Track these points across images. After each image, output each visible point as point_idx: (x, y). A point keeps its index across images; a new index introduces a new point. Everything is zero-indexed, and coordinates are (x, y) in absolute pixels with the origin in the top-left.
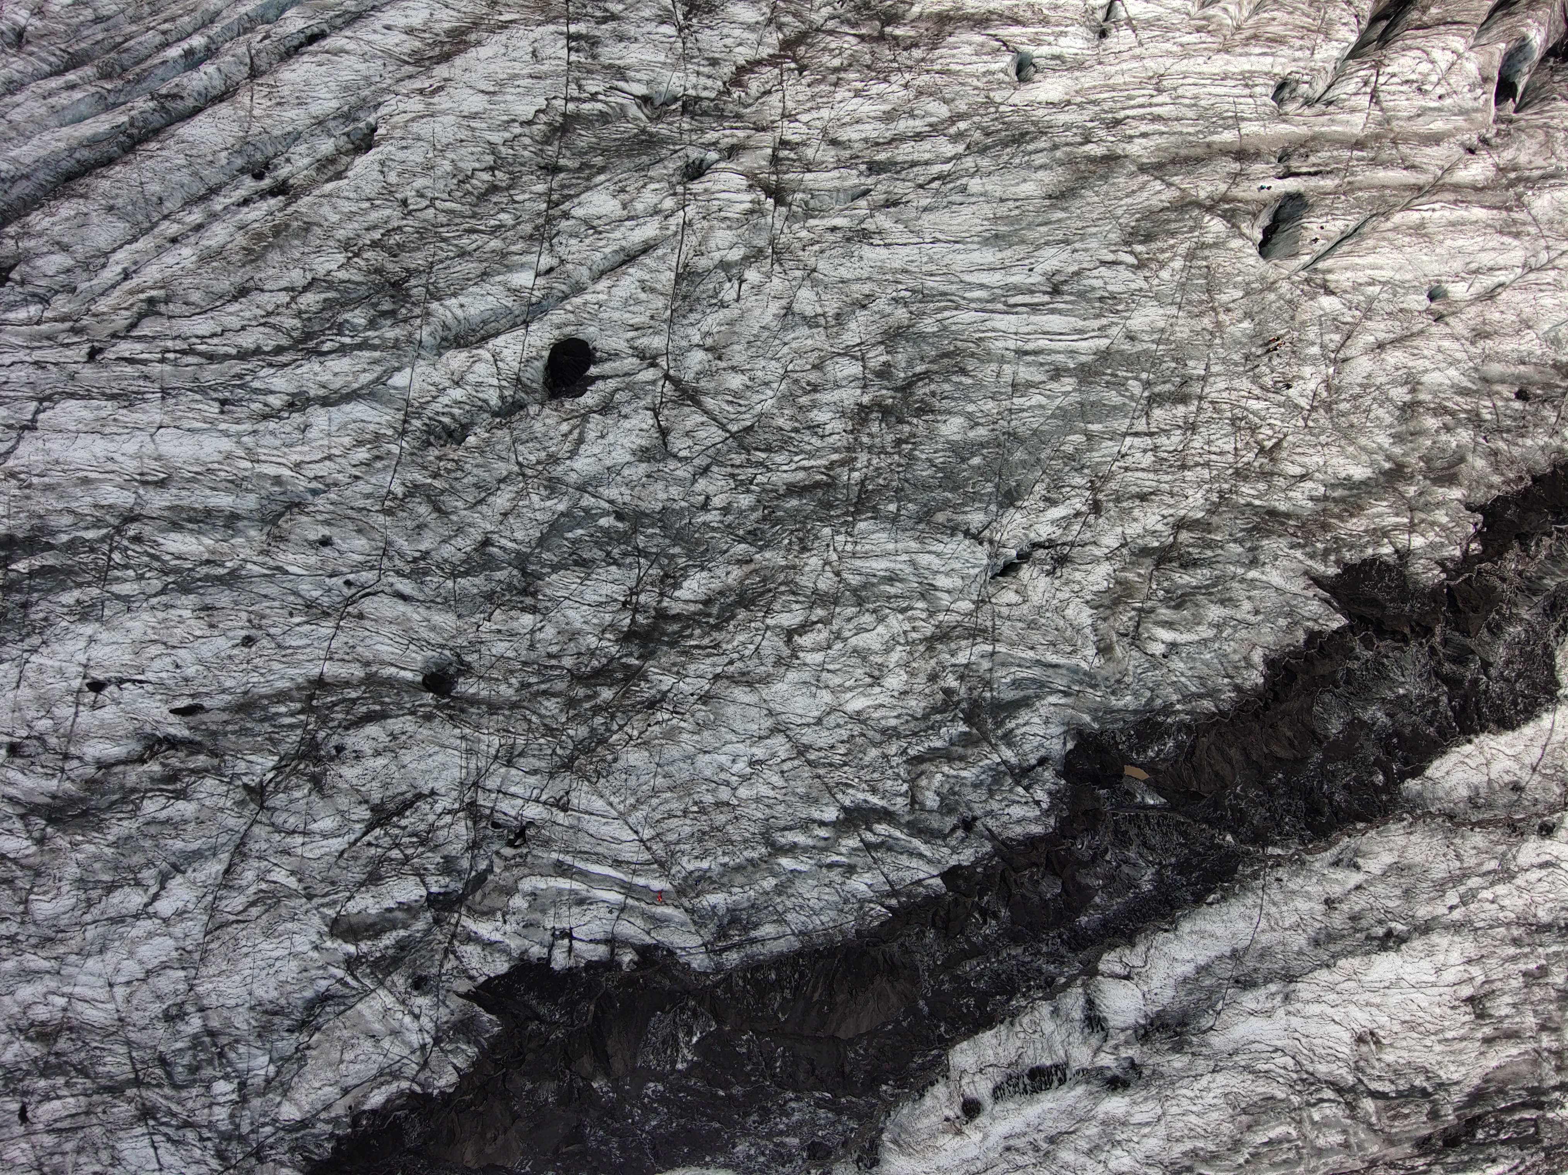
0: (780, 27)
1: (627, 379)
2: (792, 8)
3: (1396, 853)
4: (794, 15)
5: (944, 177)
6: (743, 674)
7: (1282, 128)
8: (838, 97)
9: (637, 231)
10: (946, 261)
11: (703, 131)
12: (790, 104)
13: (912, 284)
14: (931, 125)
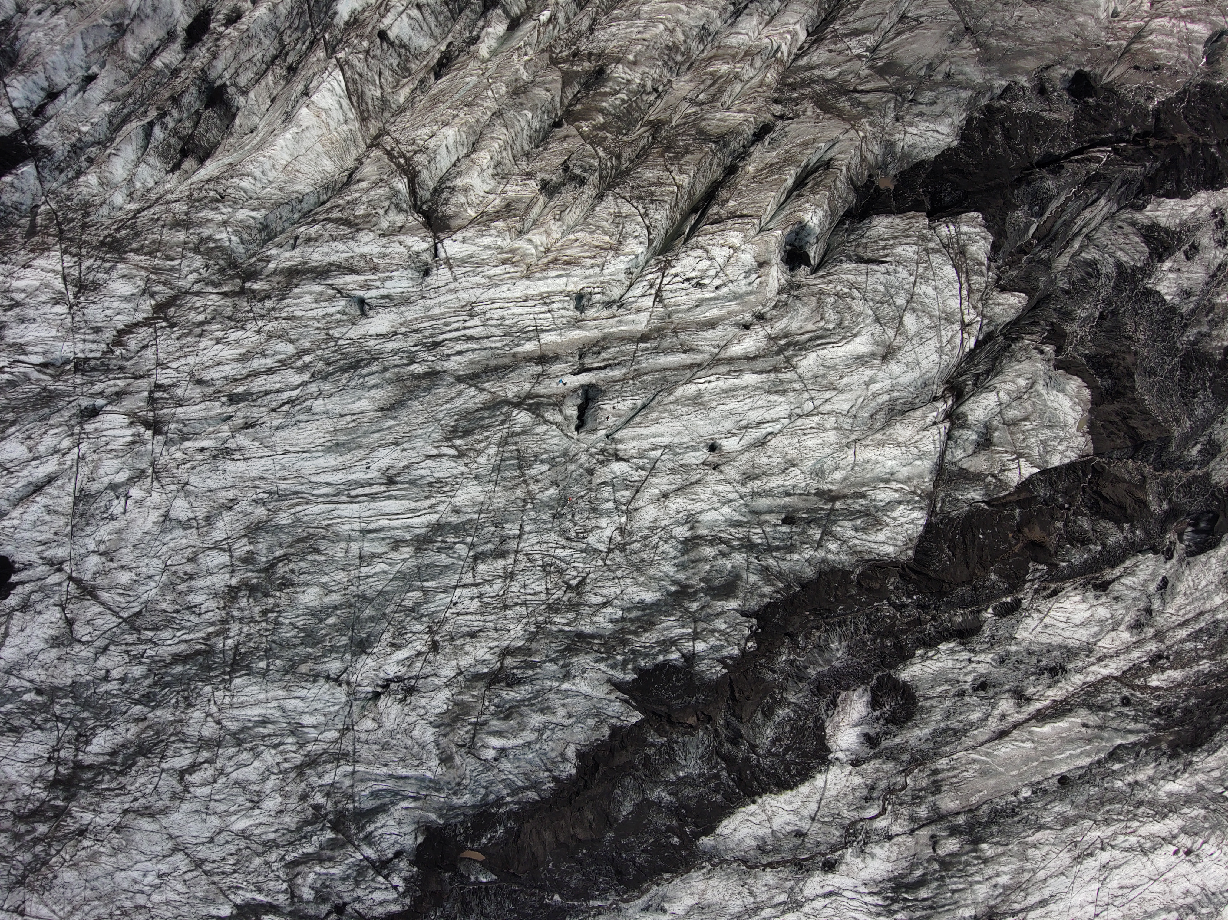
0: (152, 295)
1: (39, 583)
2: (163, 278)
3: (696, 896)
4: (164, 284)
5: (293, 401)
6: (146, 808)
7: (576, 334)
8: (202, 345)
9: (40, 469)
10: (296, 467)
11: (92, 383)
12: (162, 356)
13: (268, 487)
14: (280, 361)
